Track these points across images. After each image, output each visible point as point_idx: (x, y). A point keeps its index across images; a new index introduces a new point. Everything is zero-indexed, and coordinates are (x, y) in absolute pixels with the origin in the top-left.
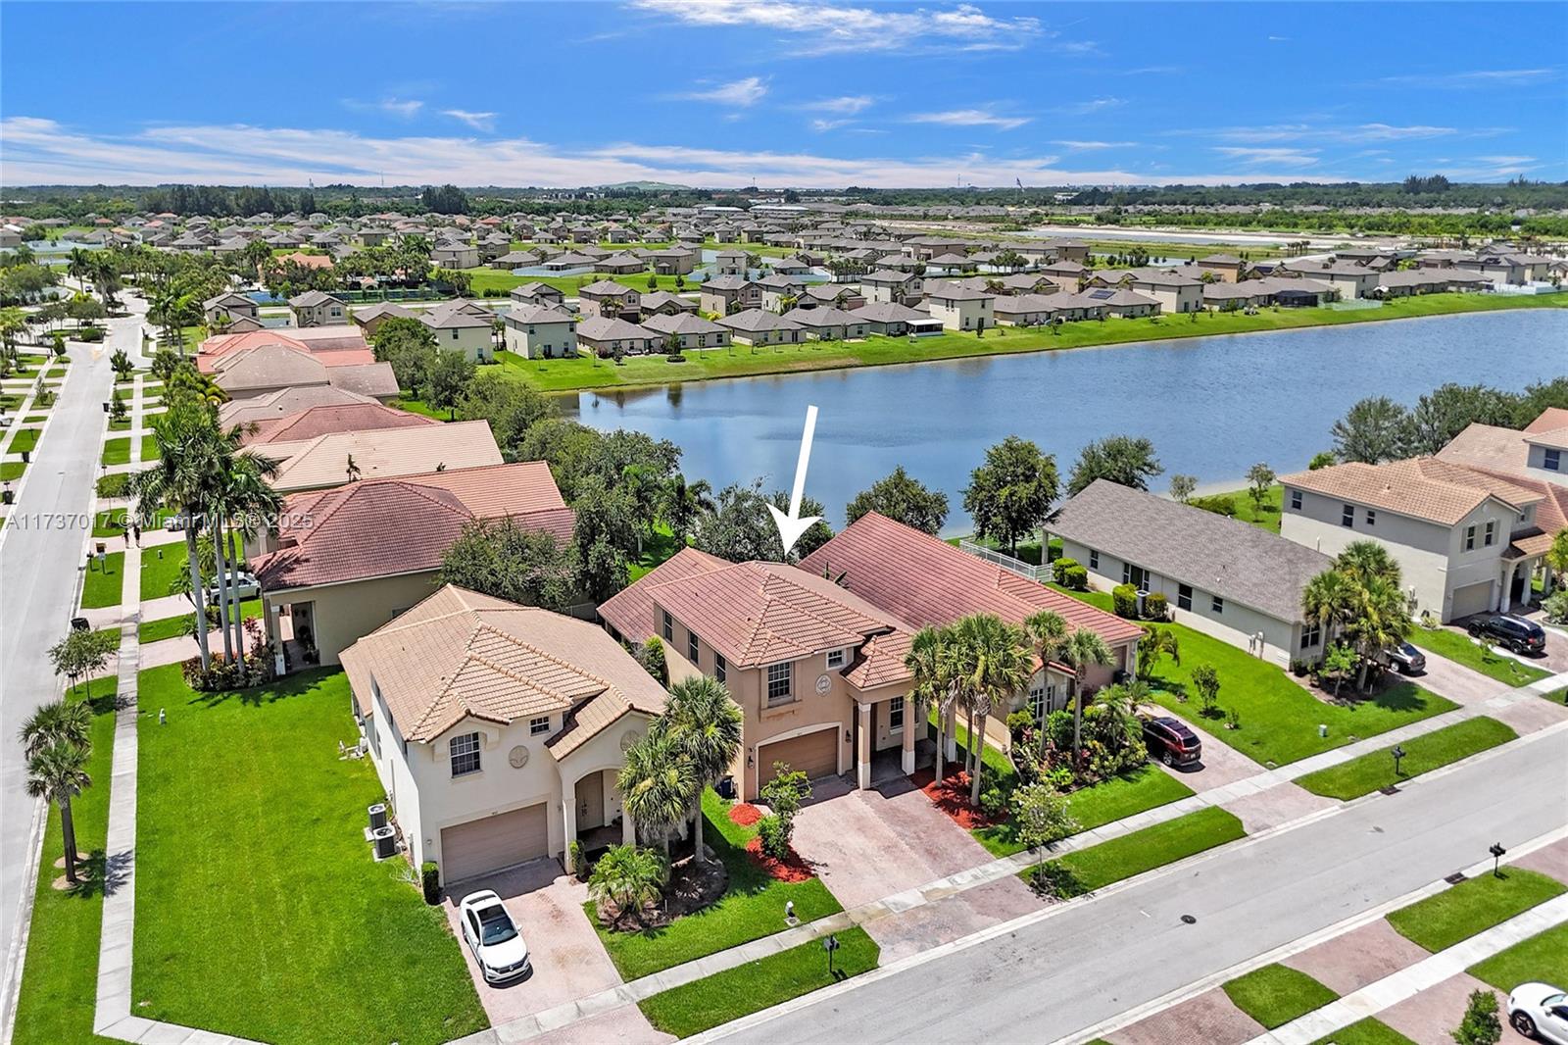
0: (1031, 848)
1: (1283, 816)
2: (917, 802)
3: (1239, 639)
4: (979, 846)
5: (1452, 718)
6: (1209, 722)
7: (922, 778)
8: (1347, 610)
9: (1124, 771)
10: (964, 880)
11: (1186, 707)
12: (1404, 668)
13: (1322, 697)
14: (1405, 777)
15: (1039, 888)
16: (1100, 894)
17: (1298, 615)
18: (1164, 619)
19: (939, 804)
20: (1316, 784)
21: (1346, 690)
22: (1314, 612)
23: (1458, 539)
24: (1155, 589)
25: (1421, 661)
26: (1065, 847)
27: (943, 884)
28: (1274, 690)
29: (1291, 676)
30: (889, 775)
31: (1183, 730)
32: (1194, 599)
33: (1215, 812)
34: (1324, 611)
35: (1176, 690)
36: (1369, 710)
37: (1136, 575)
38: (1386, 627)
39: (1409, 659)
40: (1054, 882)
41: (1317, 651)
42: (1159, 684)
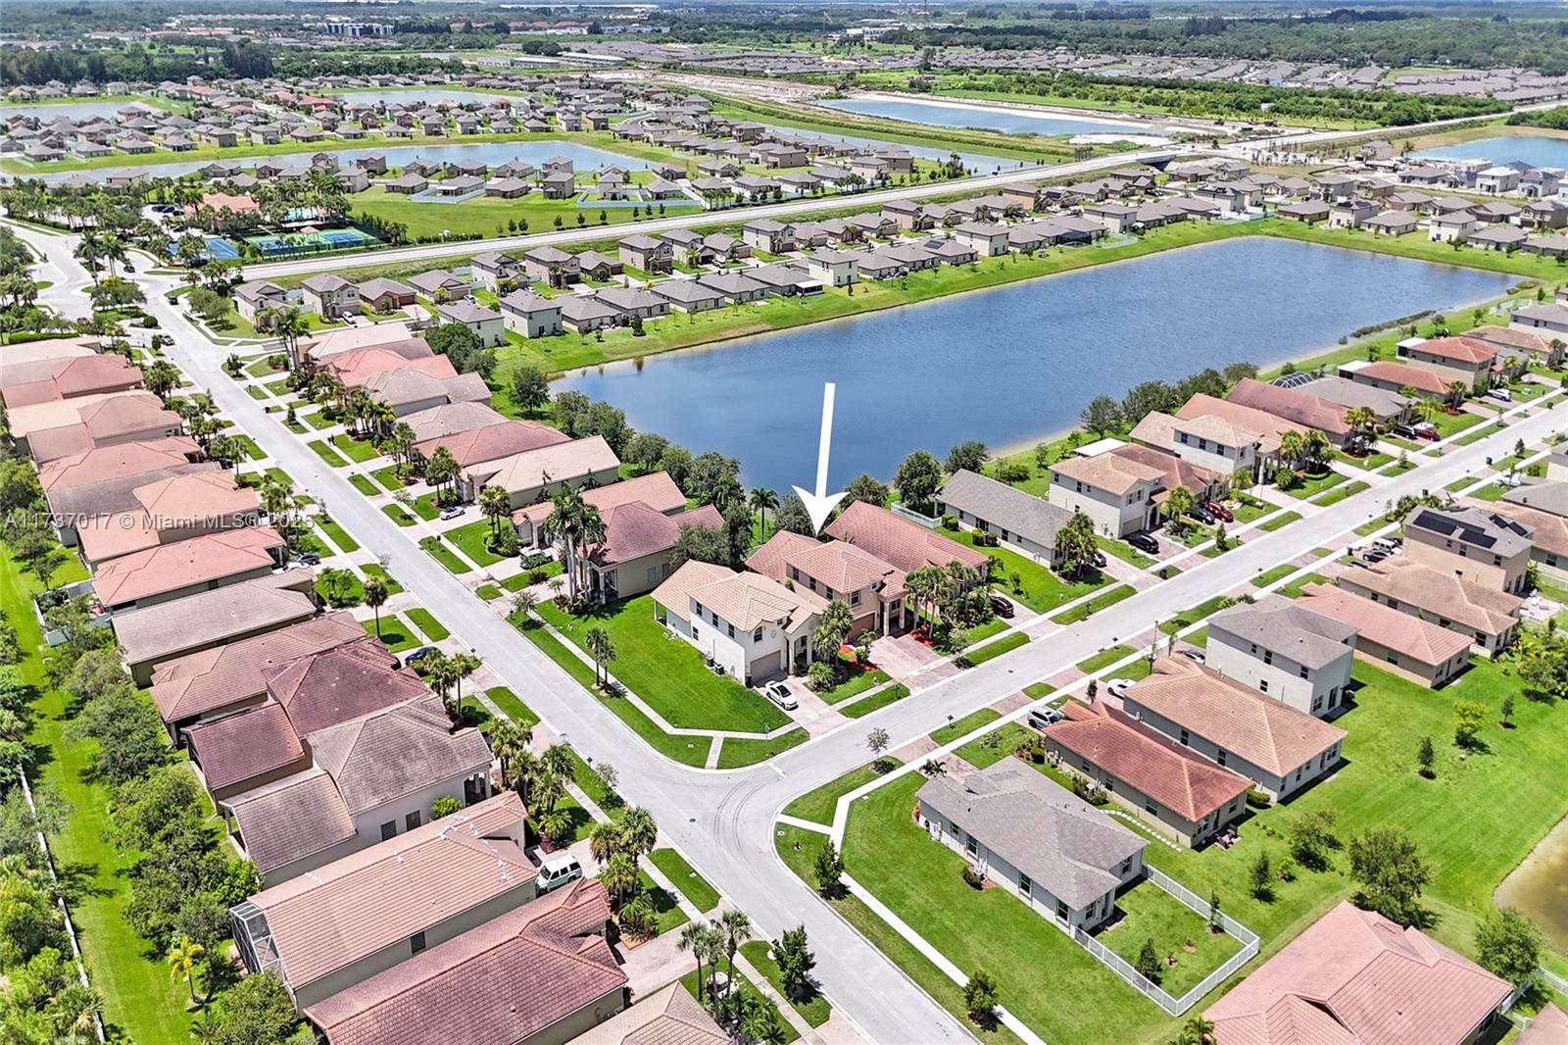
0: (953, 653)
1: (1044, 633)
2: (908, 639)
3: (1029, 555)
4: (935, 653)
5: (1114, 586)
6: (1017, 596)
7: (907, 630)
8: (1072, 543)
9: (985, 621)
10: (932, 666)
11: (1007, 590)
12: (1098, 564)
13: (1063, 581)
14: (1090, 613)
15: (959, 666)
16: (980, 666)
17: (1053, 546)
18: (996, 545)
19: (917, 639)
20: (1057, 620)
21: (1072, 577)
22: (1059, 545)
23: (1124, 501)
24: (991, 530)
25: (1104, 561)
26: (966, 651)
27: (925, 667)
28: (1043, 580)
29: (1051, 571)
30: (895, 630)
31: (1007, 602)
32: (1009, 536)
33: (1020, 634)
34: (1063, 545)
35: (1003, 582)
36: (1081, 586)
37: (982, 524)
38: (1088, 551)
39: (1100, 560)
40: (964, 663)
41: (1061, 560)
42: (996, 581)
